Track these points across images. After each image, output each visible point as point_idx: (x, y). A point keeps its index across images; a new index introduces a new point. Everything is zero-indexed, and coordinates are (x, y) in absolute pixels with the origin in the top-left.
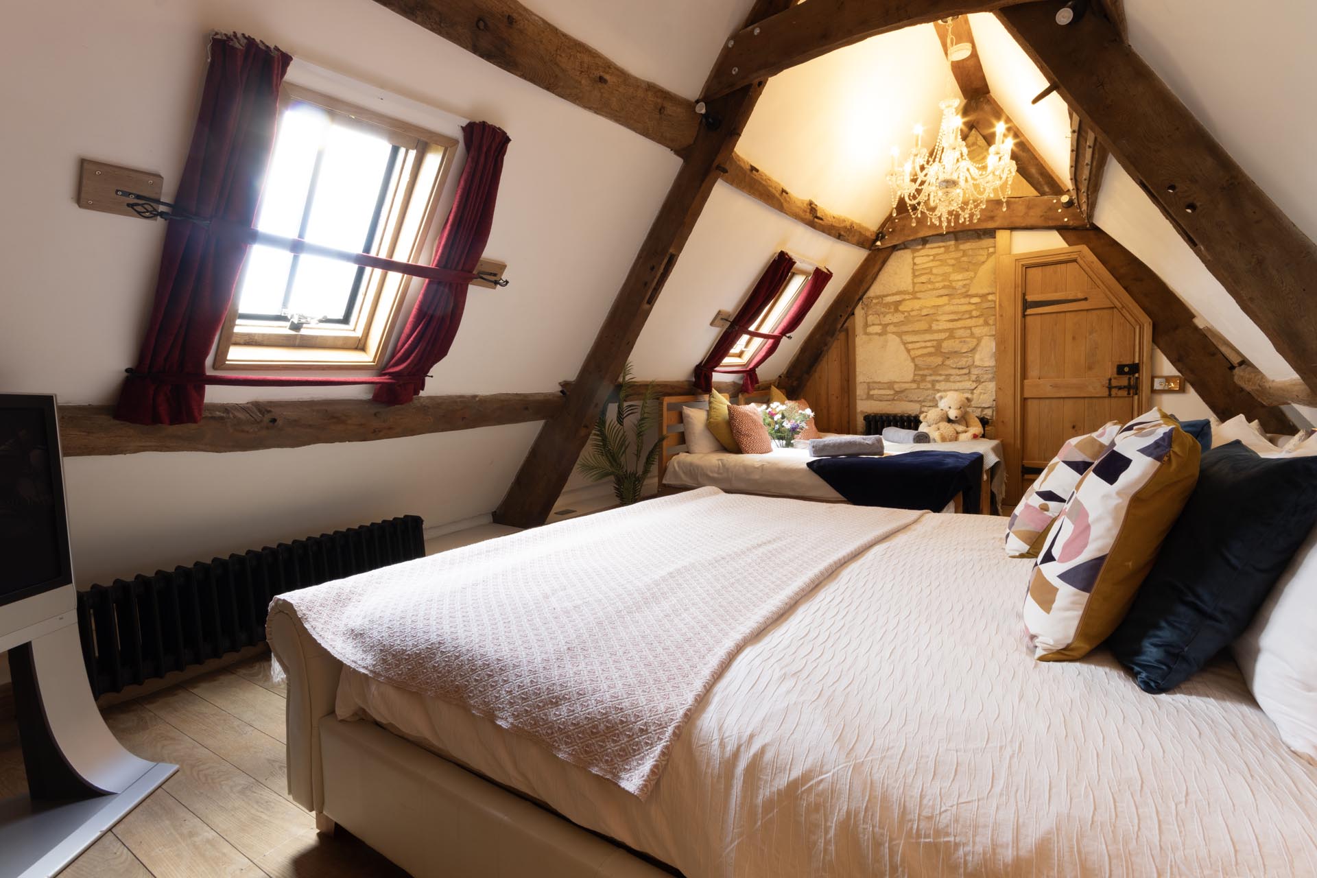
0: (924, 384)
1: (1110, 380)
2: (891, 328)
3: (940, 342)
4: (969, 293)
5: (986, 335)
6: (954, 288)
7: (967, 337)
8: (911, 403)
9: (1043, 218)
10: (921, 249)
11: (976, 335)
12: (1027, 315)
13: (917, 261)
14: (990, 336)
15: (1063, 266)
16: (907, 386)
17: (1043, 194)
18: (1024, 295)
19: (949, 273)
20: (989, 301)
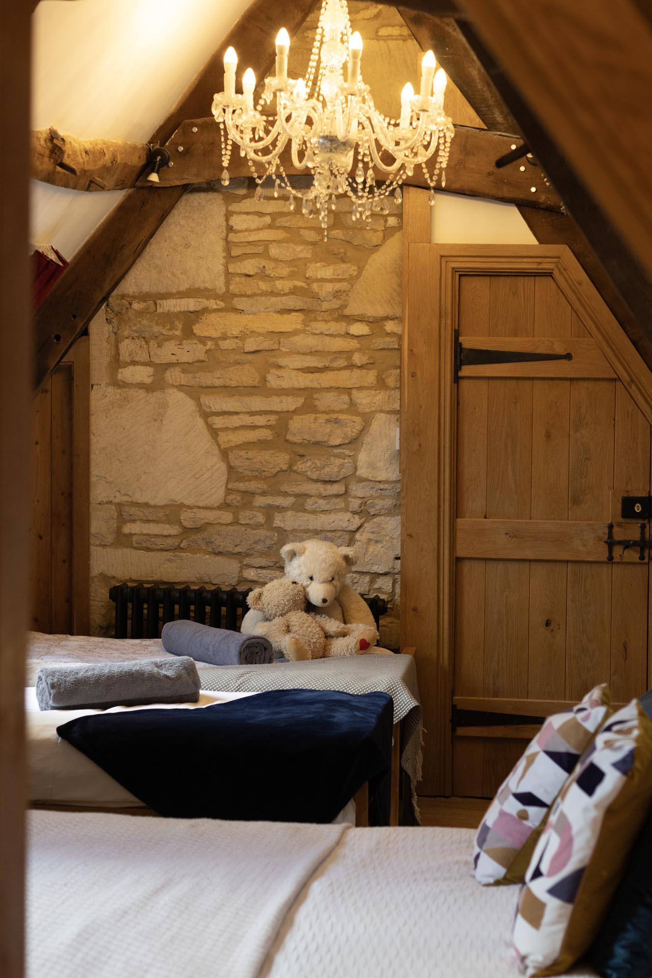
0: (248, 513)
1: (611, 527)
2: (173, 376)
3: (285, 417)
4: (347, 312)
5: (381, 411)
6: (316, 297)
7: (341, 411)
8: (219, 558)
9: (492, 178)
10: (245, 197)
11: (361, 409)
12: (463, 378)
13: (237, 222)
14: (389, 412)
15: (528, 282)
16: (210, 516)
17: (491, 125)
18: (457, 334)
19: (306, 261)
20: (388, 334)
